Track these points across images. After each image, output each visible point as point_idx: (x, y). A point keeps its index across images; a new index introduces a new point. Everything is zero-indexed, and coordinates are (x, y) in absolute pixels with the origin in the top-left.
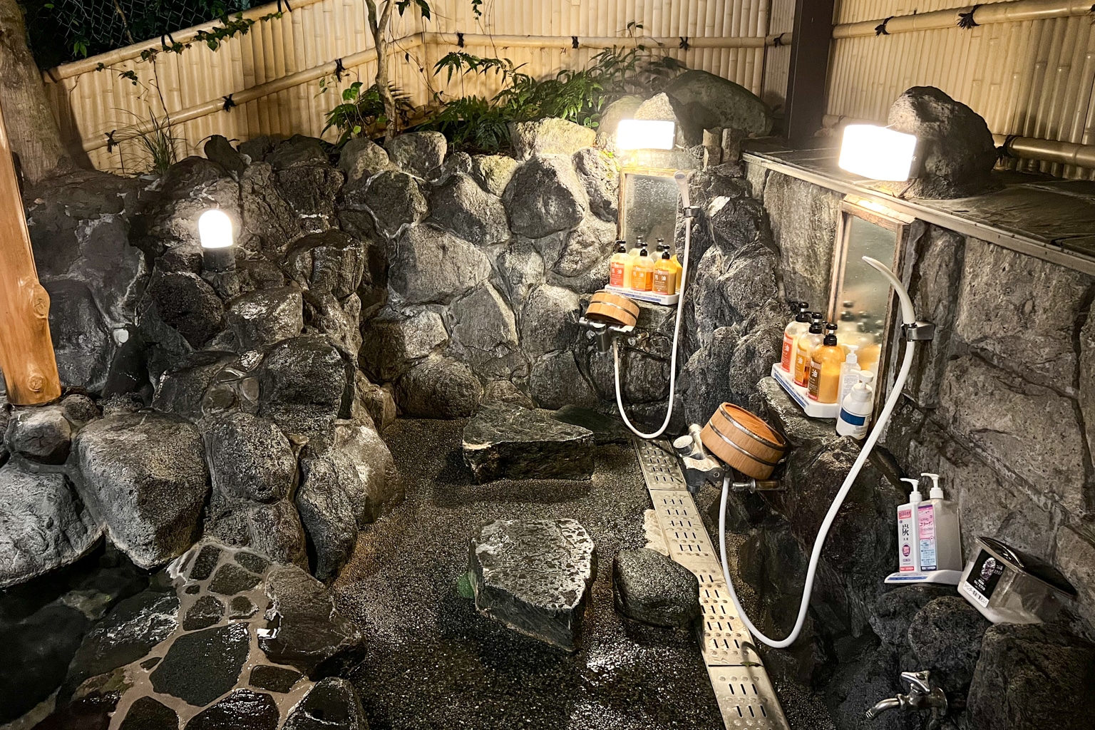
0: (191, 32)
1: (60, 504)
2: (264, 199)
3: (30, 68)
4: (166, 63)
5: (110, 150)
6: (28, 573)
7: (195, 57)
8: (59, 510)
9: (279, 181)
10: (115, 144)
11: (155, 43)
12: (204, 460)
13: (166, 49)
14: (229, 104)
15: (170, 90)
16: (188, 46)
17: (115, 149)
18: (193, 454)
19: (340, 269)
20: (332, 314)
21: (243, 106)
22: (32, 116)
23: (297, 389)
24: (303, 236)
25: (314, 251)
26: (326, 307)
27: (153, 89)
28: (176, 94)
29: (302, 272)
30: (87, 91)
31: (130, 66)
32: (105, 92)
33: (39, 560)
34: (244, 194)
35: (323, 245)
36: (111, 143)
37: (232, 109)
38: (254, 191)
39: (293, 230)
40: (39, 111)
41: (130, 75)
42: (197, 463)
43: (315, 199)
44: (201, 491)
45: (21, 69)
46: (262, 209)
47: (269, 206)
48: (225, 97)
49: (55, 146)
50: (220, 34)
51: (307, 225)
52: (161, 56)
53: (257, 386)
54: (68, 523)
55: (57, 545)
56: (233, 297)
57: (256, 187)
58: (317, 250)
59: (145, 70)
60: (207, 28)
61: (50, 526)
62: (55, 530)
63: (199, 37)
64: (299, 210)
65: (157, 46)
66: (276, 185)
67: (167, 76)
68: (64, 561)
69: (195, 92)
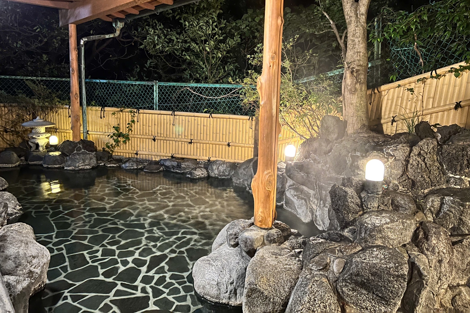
0: (448, 68)
1: (239, 276)
2: (424, 160)
3: (362, 86)
4: (431, 84)
5: (392, 124)
6: (216, 299)
7: (447, 81)
8: (238, 278)
9: (441, 151)
10: (395, 122)
11: (428, 74)
12: (290, 292)
13: (432, 77)
14: (458, 106)
15: (429, 98)
16: (445, 76)
17: (395, 124)
18: (286, 285)
19: (461, 215)
20: (434, 242)
21: (467, 108)
22: (357, 106)
23: (363, 279)
24: (445, 187)
25: (444, 198)
26: (432, 236)
27: (420, 97)
28: (431, 100)
29: (430, 209)
30: (390, 97)
31: (413, 86)
32: (398, 97)
33: (222, 296)
34: (412, 154)
35: (452, 196)
36: (393, 121)
37: (459, 109)
38: (419, 154)
39: (438, 182)
40: (360, 104)
41: (411, 90)
42: (285, 291)
43: (461, 166)
44: (278, 308)
45: (358, 86)
46: (420, 165)
47: (426, 164)
48: (457, 103)
49: (362, 120)
50: (463, 69)
51: (451, 181)
52: (429, 81)
53: (343, 266)
54: (238, 286)
55: (230, 294)
56: (371, 210)
57: (422, 152)
58: (447, 198)
59: (418, 87)
60: (456, 66)
61: (232, 283)
62: (232, 287)
63: (450, 71)
64: (448, 171)
65: (428, 76)
66: (438, 153)
67: (429, 91)
68: (230, 303)
69: (441, 99)
